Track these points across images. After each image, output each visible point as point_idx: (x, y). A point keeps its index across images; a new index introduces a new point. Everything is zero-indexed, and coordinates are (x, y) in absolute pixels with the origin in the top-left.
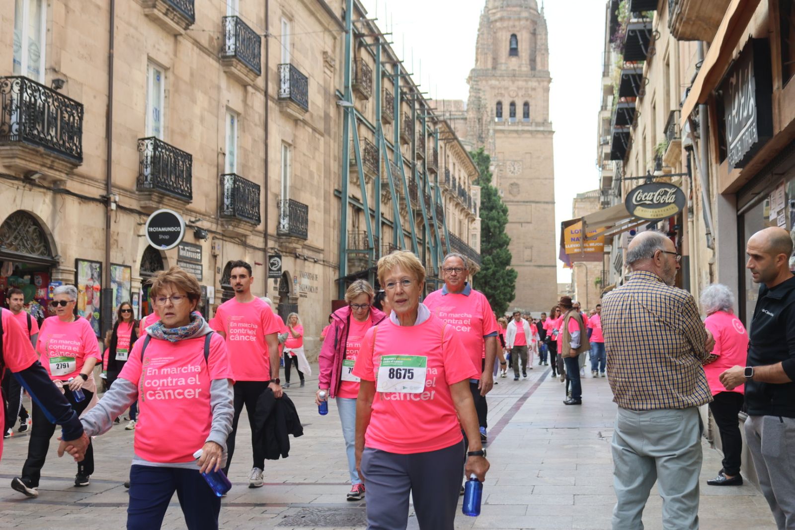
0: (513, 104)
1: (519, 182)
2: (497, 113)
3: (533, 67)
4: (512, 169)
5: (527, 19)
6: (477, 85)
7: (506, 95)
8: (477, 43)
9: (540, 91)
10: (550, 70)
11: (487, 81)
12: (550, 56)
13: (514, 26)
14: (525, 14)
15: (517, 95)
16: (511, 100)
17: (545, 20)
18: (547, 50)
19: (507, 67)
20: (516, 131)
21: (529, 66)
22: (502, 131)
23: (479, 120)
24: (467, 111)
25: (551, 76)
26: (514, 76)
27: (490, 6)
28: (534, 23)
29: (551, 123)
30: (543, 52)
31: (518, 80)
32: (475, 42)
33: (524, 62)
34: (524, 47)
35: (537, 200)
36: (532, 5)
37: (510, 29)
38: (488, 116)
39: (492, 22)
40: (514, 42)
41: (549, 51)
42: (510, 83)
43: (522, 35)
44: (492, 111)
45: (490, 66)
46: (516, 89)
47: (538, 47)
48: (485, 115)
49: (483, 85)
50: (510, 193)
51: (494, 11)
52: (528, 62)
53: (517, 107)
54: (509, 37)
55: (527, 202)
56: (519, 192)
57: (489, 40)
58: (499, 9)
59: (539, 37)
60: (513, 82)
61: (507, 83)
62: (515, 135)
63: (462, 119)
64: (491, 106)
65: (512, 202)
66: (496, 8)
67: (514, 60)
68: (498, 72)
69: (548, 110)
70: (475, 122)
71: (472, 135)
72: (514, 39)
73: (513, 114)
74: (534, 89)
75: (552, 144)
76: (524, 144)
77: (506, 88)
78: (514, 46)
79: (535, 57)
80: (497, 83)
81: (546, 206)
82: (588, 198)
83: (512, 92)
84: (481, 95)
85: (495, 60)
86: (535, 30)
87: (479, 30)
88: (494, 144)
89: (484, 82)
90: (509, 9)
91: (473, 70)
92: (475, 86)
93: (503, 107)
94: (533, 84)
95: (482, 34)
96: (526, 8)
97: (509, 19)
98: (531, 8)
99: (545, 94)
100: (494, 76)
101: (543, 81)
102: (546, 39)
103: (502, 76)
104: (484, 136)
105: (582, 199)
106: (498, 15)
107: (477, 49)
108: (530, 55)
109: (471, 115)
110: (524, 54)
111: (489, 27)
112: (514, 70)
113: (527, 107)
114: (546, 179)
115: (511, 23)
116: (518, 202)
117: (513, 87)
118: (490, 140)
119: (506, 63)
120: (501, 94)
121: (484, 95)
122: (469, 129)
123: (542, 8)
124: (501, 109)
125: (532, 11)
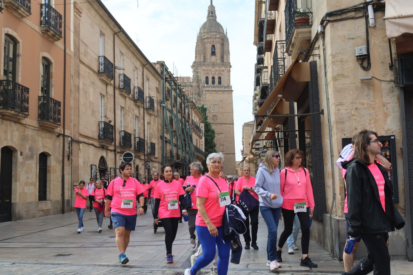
0: (213, 78)
1: (217, 115)
2: (206, 82)
3: (223, 61)
4: (214, 108)
5: (219, 38)
6: (197, 70)
7: (210, 74)
8: (196, 49)
9: (226, 71)
10: (230, 62)
11: (201, 67)
12: (230, 55)
13: (213, 41)
14: (218, 36)
15: (215, 74)
16: (212, 76)
17: (228, 39)
18: (229, 52)
19: (211, 61)
20: (215, 91)
21: (221, 60)
22: (209, 91)
23: (198, 86)
24: (193, 82)
25: (231, 65)
26: (214, 65)
27: (202, 32)
28: (223, 40)
29: (231, 87)
30: (227, 53)
31: (216, 67)
32: (195, 48)
33: (218, 58)
34: (218, 51)
35: (225, 123)
36: (222, 31)
37: (211, 43)
38: (202, 84)
39: (203, 39)
40: (213, 49)
41: (230, 53)
42: (212, 68)
43: (217, 45)
44: (204, 82)
45: (202, 60)
46: (215, 71)
47: (225, 51)
48: (201, 84)
49: (200, 69)
50: (213, 120)
51: (204, 34)
52: (220, 58)
53: (215, 79)
54: (211, 47)
55: (221, 124)
56: (217, 119)
57: (202, 48)
58: (206, 33)
59: (225, 46)
60: (213, 68)
61: (210, 68)
62: (215, 92)
63: (190, 86)
64: (204, 79)
65: (214, 124)
66: (205, 33)
67: (213, 57)
68: (206, 63)
69: (230, 81)
70: (196, 87)
71: (195, 94)
72: (213, 47)
73: (213, 82)
74: (223, 71)
75: (232, 97)
76: (220, 96)
77: (210, 71)
78: (213, 51)
79: (224, 56)
80: (206, 68)
81: (230, 125)
82: (249, 125)
83: (213, 72)
84: (199, 74)
85: (205, 57)
86: (223, 43)
87: (197, 43)
88: (205, 98)
89: (200, 68)
90: (211, 33)
91: (194, 62)
92: (196, 71)
93: (209, 79)
94: (223, 68)
95: (199, 45)
96: (219, 33)
97: (211, 38)
98: (221, 33)
99: (228, 73)
100: (204, 65)
101: (227, 67)
102: (228, 48)
103: (208, 65)
104: (200, 94)
105: (246, 125)
106: (206, 36)
107: (196, 51)
108: (221, 55)
109: (194, 84)
110: (218, 55)
111: (202, 42)
112: (214, 62)
113: (220, 79)
114: (229, 113)
115: (212, 40)
116: (216, 124)
117: (213, 70)
118: (204, 96)
119: (210, 59)
120: (208, 73)
121: (200, 75)
122: (193, 91)
123: (226, 33)
124: (208, 80)
125: (221, 34)
